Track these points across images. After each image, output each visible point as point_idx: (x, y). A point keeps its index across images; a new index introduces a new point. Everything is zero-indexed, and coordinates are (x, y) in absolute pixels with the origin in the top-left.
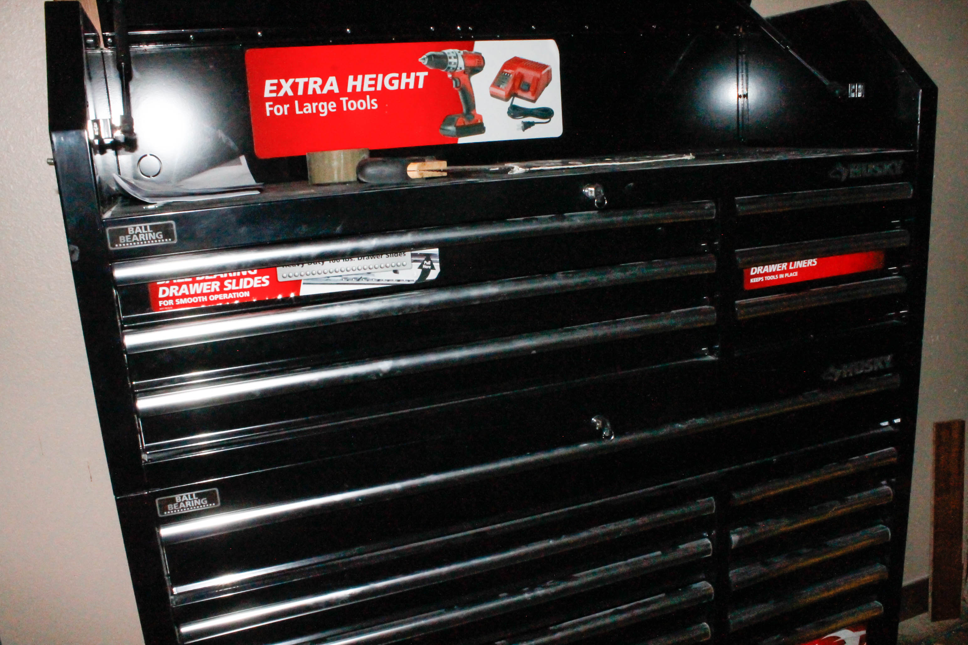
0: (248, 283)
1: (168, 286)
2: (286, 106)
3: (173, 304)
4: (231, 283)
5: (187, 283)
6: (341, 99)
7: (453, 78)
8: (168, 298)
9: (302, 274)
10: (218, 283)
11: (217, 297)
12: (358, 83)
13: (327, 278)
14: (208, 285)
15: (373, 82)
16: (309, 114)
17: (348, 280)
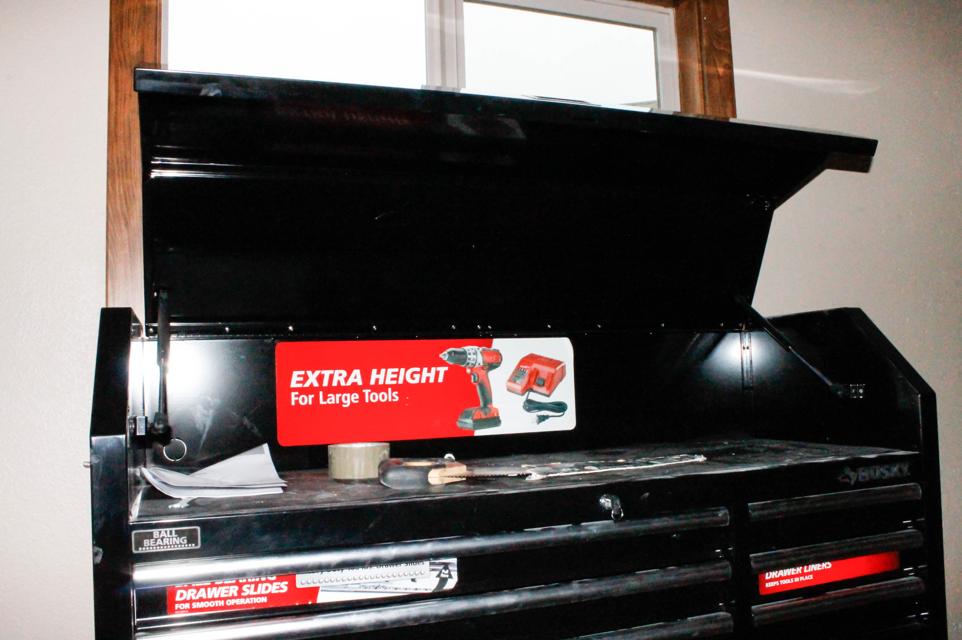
0: (267, 588)
1: (186, 589)
2: (311, 397)
3: (189, 608)
4: (249, 588)
5: (206, 587)
6: (364, 391)
7: (472, 374)
8: (185, 601)
9: (321, 581)
10: (237, 588)
11: (234, 602)
12: (381, 377)
13: (345, 586)
14: (226, 590)
15: (395, 376)
16: (332, 404)
17: (366, 588)
